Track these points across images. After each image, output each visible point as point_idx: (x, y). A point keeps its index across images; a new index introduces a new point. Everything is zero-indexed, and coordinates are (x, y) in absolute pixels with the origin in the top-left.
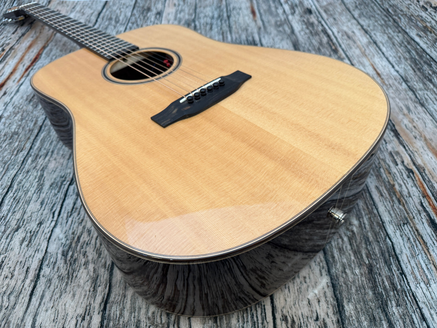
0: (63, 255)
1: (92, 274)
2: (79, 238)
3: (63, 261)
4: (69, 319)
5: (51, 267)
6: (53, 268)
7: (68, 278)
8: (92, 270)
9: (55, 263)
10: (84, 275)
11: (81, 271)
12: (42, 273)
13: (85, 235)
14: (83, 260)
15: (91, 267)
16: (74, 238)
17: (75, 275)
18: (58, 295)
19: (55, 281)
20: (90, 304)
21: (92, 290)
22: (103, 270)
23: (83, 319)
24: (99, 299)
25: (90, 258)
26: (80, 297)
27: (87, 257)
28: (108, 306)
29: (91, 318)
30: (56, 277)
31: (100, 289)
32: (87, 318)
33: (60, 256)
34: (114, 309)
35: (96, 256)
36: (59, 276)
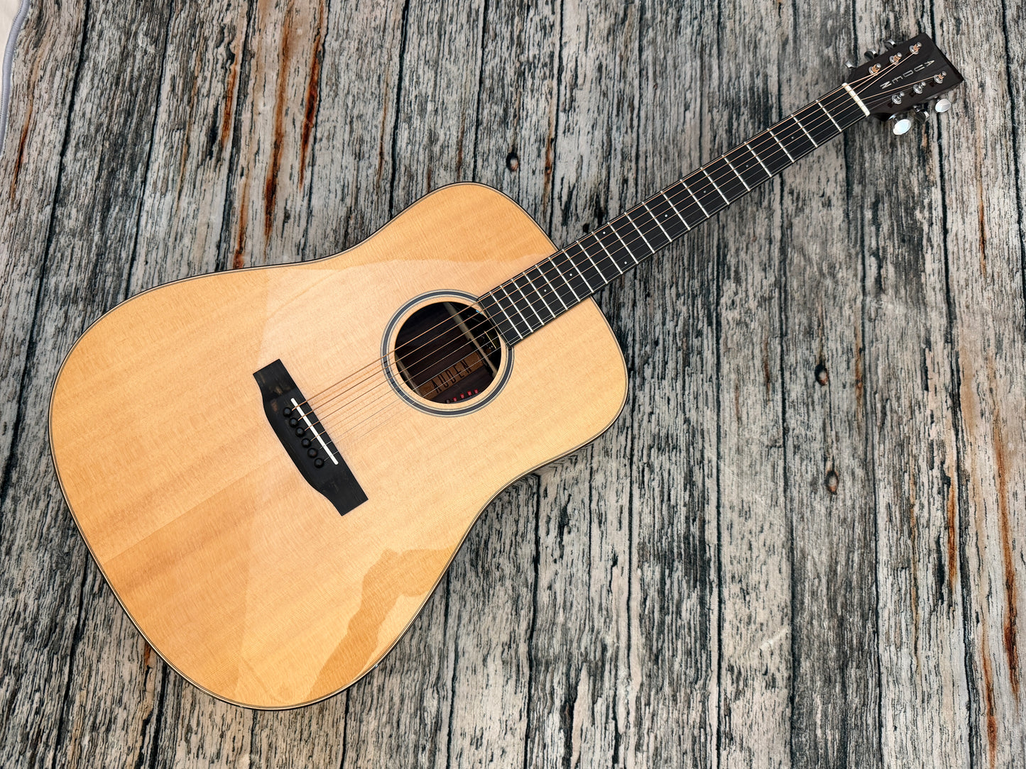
0: (472, 565)
1: (510, 592)
2: (486, 543)
3: (473, 574)
4: (493, 646)
5: (461, 579)
6: (464, 582)
7: (484, 596)
8: (510, 588)
9: (465, 575)
10: (502, 593)
11: (497, 588)
12: (452, 588)
13: (494, 538)
14: (498, 574)
15: (508, 583)
16: (480, 542)
17: (491, 592)
18: (476, 618)
19: (469, 598)
20: (514, 631)
21: (514, 613)
22: (525, 589)
23: (510, 647)
24: (524, 625)
25: (507, 572)
26: (501, 622)
27: (503, 570)
28: (535, 634)
29: (518, 645)
30: (469, 594)
31: (523, 613)
32: (514, 646)
33: (468, 566)
34: (542, 636)
35: (514, 572)
36: (473, 593)
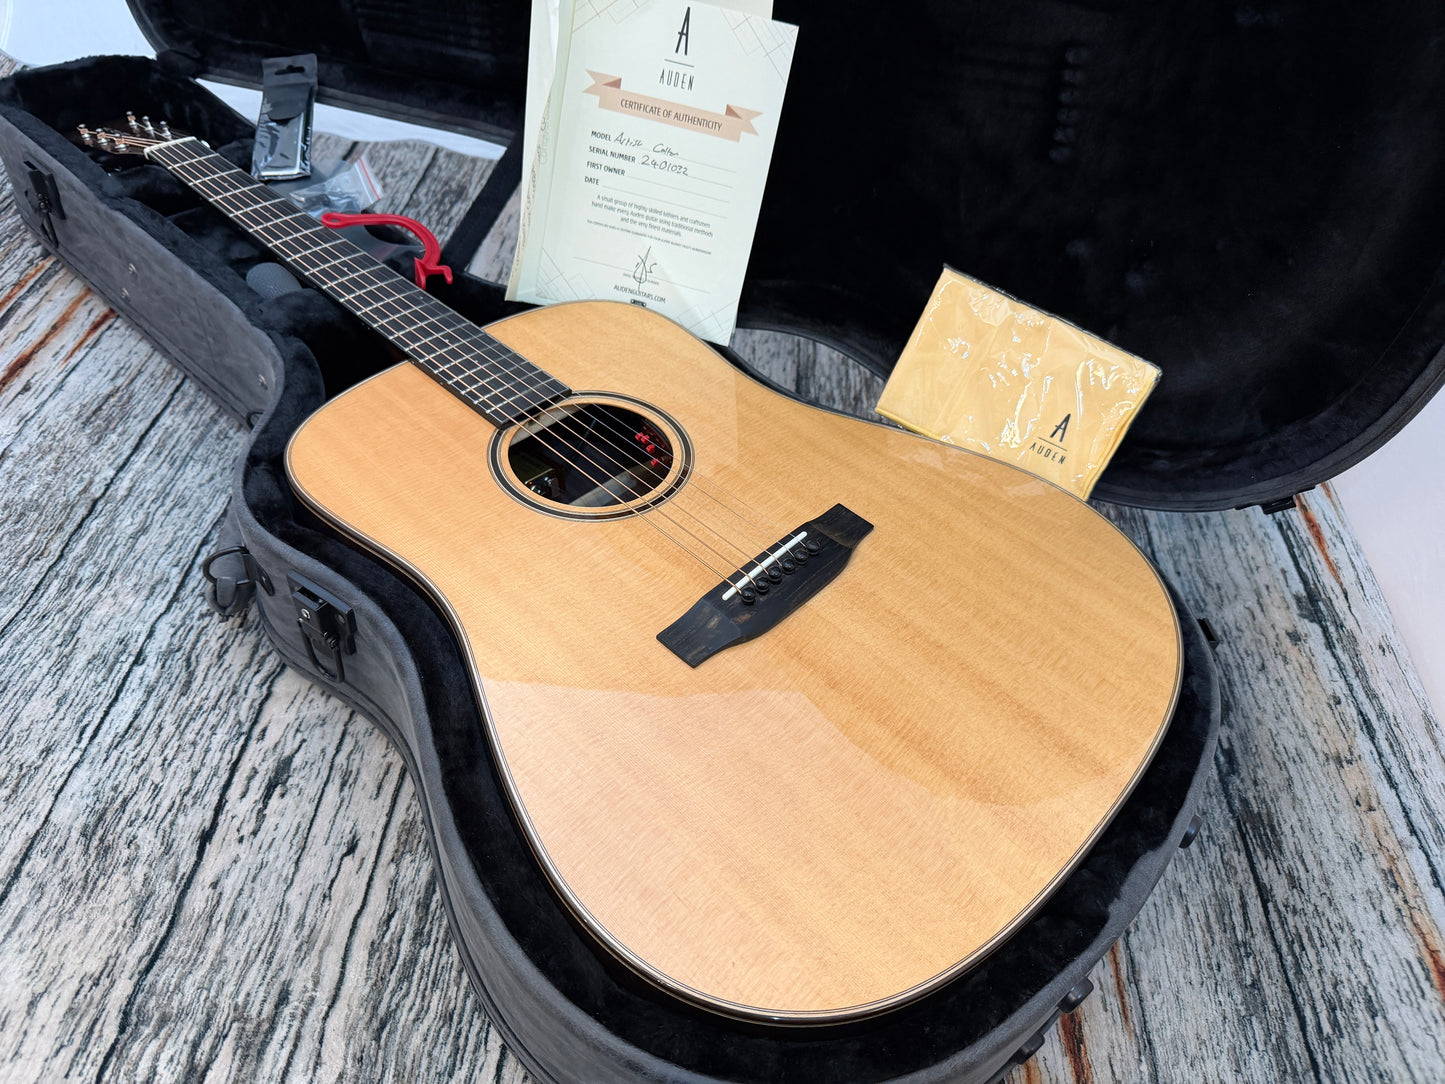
0: (83, 834)
1: (138, 887)
2: (125, 802)
3: (80, 848)
4: (64, 976)
5: (51, 856)
6: (55, 860)
7: (84, 888)
8: (141, 879)
9: (62, 849)
10: (121, 887)
11: (115, 877)
12: (27, 868)
13: (144, 794)
14: (126, 853)
15: (139, 871)
16: (113, 800)
17: (101, 883)
18: (52, 923)
19: (53, 889)
20: (118, 955)
21: (130, 923)
22: (168, 884)
23: (96, 984)
24: (141, 946)
25: (144, 851)
26: (99, 936)
27: (138, 847)
28: (159, 963)
29: (113, 983)
30: (56, 880)
31: (148, 925)
32: (105, 982)
33: (75, 835)
34: (169, 971)
35: (158, 852)
36: (64, 881)
